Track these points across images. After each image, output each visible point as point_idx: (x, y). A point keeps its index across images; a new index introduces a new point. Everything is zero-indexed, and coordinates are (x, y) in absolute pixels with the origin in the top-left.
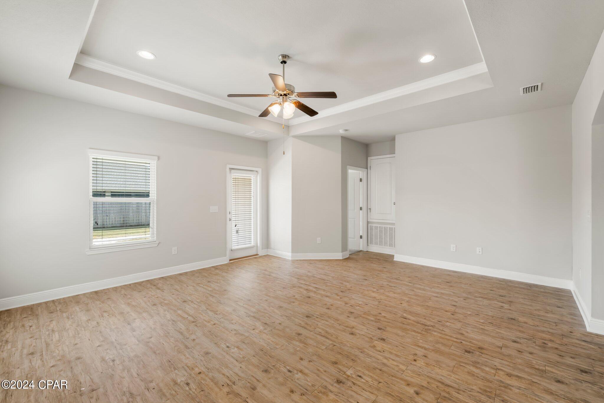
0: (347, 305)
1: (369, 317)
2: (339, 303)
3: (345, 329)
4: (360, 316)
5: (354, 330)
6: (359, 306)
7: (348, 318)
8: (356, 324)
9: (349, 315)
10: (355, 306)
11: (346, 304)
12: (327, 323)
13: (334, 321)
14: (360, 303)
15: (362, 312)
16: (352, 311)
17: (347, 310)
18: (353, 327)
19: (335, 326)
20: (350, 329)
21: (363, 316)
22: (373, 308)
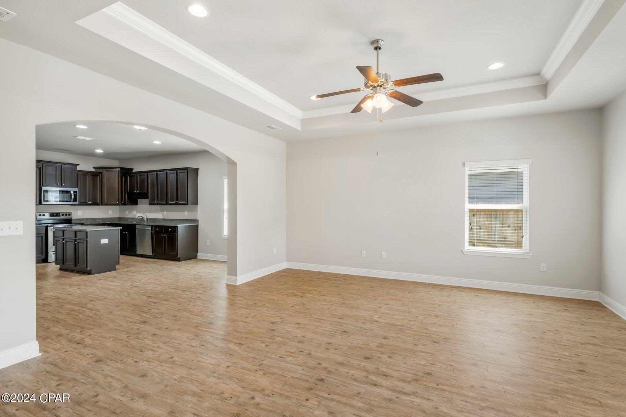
0: (308, 352)
1: (281, 339)
2: (319, 354)
3: (304, 326)
4: (290, 339)
5: (297, 326)
6: (292, 353)
7: (303, 336)
8: (295, 331)
9: (304, 339)
10: (296, 352)
11: (309, 354)
12: (323, 329)
13: (317, 331)
14: (290, 358)
15: (288, 345)
16: (299, 345)
17: (306, 345)
18: (298, 328)
19: (314, 327)
20: (301, 326)
21: (287, 340)
22: (273, 353)
